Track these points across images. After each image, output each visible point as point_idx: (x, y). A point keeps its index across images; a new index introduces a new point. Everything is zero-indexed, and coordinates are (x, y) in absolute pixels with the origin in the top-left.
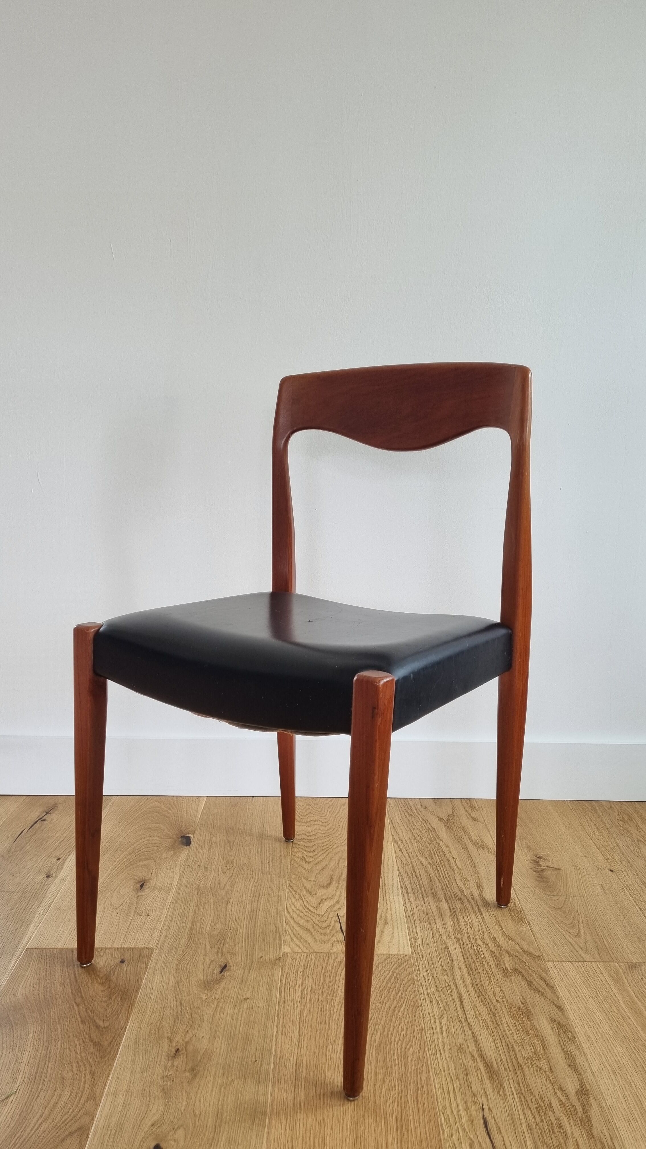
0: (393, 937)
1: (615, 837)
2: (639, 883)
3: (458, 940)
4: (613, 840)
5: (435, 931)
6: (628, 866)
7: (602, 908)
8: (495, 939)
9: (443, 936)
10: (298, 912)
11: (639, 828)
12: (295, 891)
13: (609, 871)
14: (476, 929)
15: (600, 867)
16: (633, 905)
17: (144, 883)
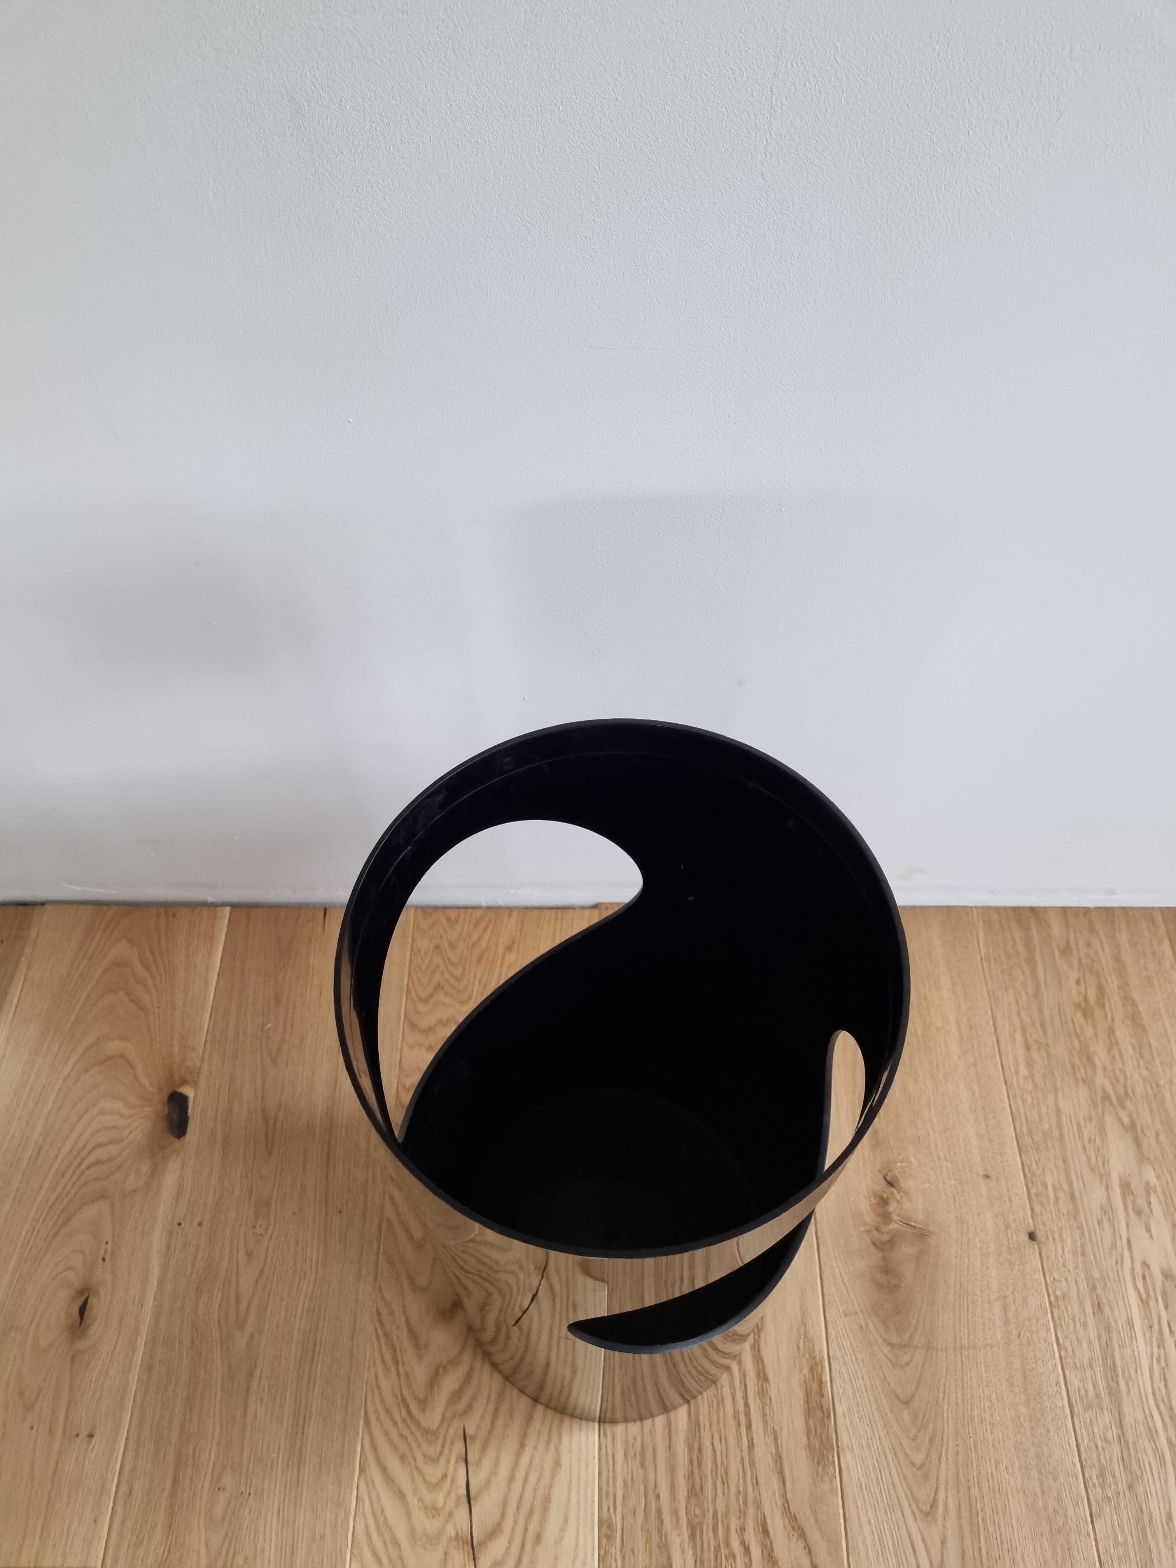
0: (566, 1520)
1: (1059, 1084)
2: (1083, 1285)
3: (692, 1537)
4: (1051, 1098)
5: (651, 1495)
6: (1068, 1212)
7: (994, 1396)
8: (765, 1532)
9: (664, 1517)
10: (388, 1424)
11: (1113, 1040)
12: (386, 1334)
13: (1025, 1238)
14: (733, 1489)
15: (1011, 1218)
16: (1058, 1383)
17: (86, 1302)
